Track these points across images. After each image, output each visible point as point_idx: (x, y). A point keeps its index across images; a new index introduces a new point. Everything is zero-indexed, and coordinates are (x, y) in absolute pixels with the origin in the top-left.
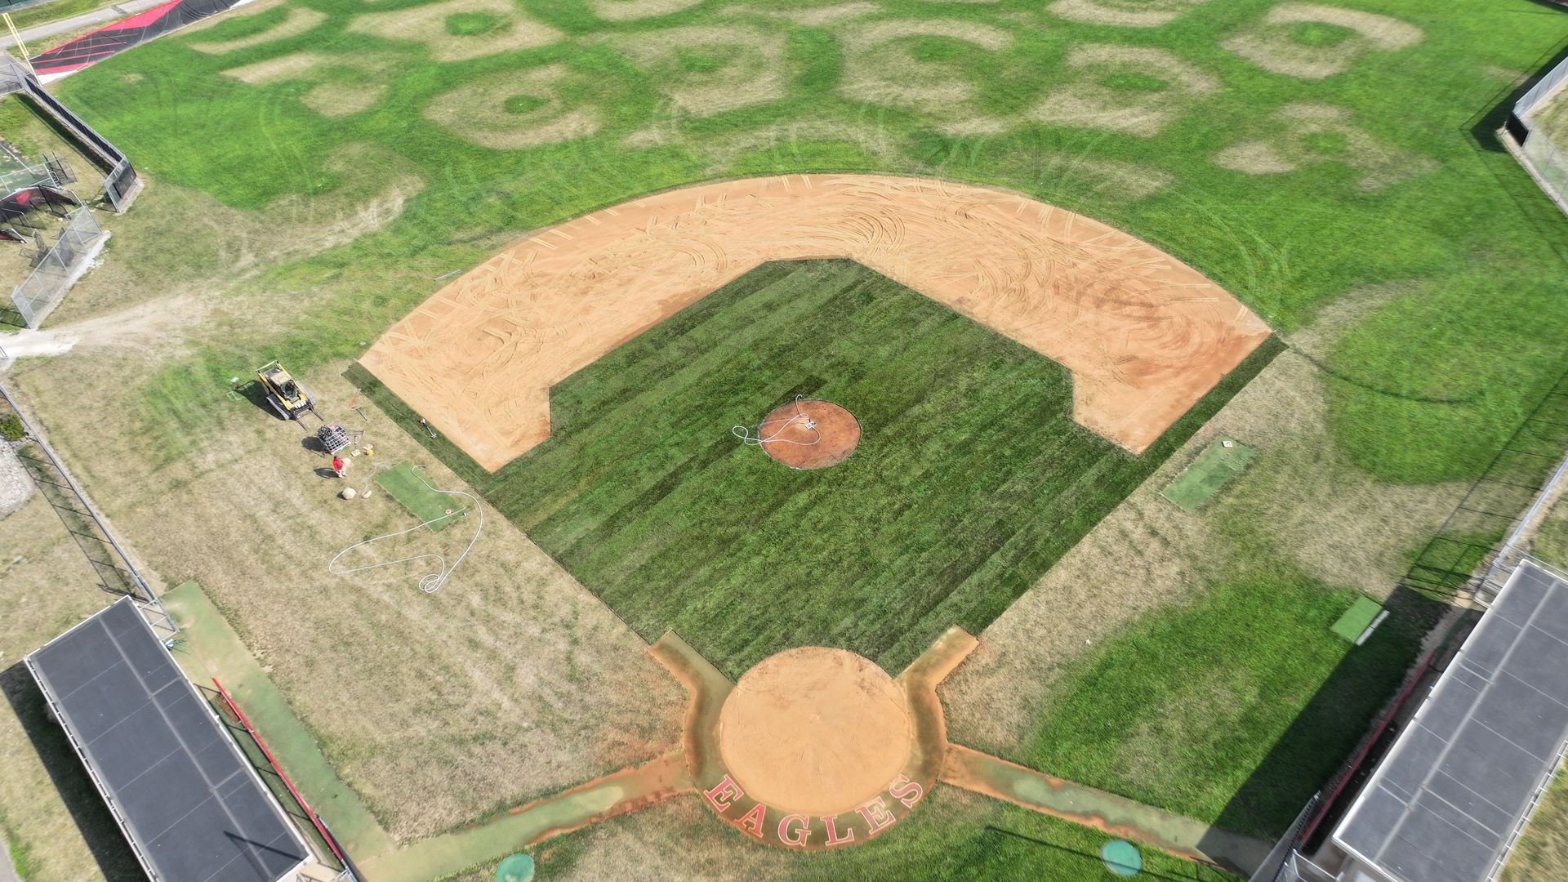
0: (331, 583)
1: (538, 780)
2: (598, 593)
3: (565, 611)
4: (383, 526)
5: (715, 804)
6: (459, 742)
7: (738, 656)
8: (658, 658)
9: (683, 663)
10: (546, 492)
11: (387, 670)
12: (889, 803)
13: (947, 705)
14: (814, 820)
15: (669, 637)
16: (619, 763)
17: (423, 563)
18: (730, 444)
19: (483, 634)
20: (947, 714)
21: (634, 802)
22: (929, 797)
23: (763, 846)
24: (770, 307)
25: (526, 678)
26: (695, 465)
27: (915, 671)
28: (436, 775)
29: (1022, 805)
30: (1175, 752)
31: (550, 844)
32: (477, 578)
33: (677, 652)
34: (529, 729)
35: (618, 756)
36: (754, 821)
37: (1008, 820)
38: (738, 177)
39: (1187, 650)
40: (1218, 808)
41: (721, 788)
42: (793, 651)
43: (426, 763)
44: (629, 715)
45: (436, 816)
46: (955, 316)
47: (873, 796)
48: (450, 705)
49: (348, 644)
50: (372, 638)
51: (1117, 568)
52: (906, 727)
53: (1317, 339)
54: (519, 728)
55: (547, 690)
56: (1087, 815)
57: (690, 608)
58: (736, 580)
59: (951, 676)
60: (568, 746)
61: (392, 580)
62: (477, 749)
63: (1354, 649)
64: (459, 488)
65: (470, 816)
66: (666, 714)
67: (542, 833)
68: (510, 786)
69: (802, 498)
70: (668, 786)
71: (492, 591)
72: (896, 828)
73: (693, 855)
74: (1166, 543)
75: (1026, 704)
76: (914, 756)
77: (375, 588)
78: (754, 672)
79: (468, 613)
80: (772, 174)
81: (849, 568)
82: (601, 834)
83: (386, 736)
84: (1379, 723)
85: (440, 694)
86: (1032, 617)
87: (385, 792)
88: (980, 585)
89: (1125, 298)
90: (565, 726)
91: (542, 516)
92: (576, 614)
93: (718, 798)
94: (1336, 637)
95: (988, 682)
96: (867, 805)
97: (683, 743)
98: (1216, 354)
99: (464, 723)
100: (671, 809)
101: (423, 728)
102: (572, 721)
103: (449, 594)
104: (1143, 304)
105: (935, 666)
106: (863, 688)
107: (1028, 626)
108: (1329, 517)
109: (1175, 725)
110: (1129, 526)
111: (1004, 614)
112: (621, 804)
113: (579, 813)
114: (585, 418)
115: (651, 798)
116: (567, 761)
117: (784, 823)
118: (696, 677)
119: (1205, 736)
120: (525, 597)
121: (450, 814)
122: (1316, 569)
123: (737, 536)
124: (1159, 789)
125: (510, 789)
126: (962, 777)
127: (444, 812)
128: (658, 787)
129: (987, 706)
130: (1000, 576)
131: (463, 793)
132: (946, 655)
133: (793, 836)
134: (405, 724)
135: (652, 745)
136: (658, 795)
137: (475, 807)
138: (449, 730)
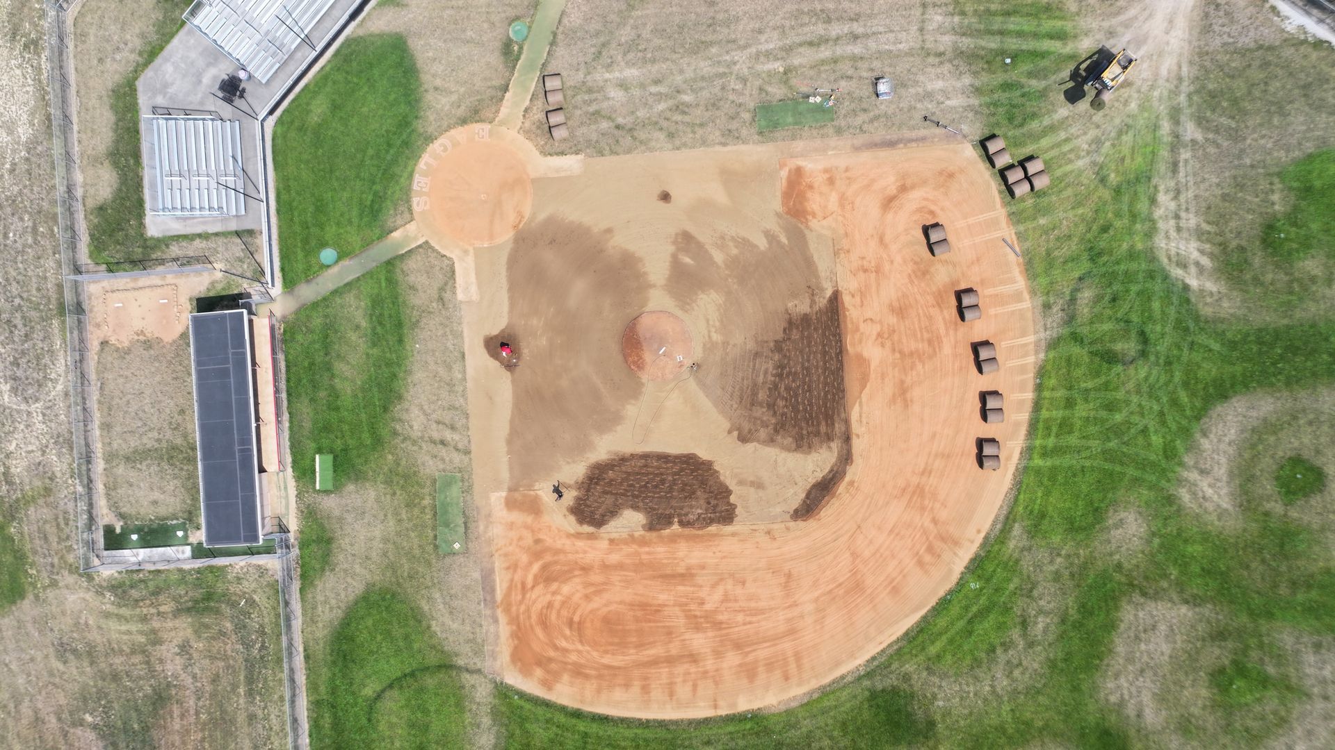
0: (763, 38)
4: (786, 82)
6: (604, 45)
11: (676, 36)
12: (422, 193)
14: (440, 158)
19: (661, 89)
20: (438, 252)
22: (411, 210)
23: (447, 131)
25: (616, 95)
28: (595, 26)
30: (345, 324)
31: (520, 52)
32: (702, 108)
34: (585, 77)
37: (376, 230)
43: (605, 25)
45: (573, 16)
47: (430, 189)
48: (629, 52)
49: (710, 26)
50: (703, 39)
51: (440, 402)
53: (478, 697)
54: (589, 73)
55: (600, 98)
56: (352, 263)
59: (453, 272)
61: (738, 67)
62: (593, 50)
63: (317, 451)
65: (561, 29)
66: (541, 138)
71: (686, 110)
72: (410, 186)
73: (468, 103)
75: (412, 288)
77: (739, 56)
79: (681, 90)
83: (635, 16)
84: (286, 417)
85: (640, 51)
86: (450, 337)
96: (428, 183)
99: (612, 52)
100: (494, 109)
101: (625, 34)
107: (447, 330)
108: (377, 533)
109: (353, 336)
117: (449, 146)
119: (340, 343)
121: (569, 22)
122: (361, 489)
124: (338, 301)
126: (408, 231)
127: (572, 20)
129: (428, 273)
131: (575, 32)
134: (636, 27)
137: (564, 33)
138: (614, 45)
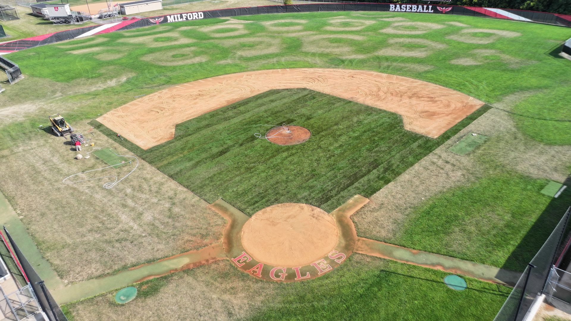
0: (62, 186)
1: (145, 256)
2: (187, 187)
3: (171, 193)
4: (92, 167)
5: (237, 263)
6: (109, 242)
7: (252, 207)
8: (213, 209)
9: (225, 210)
10: (169, 155)
11: (80, 216)
12: (328, 262)
13: (356, 223)
14: (289, 269)
15: (219, 201)
16: (188, 248)
17: (107, 179)
18: (253, 138)
19: (130, 202)
20: (356, 226)
21: (195, 264)
22: (350, 259)
23: (261, 281)
24: (272, 101)
26: (237, 146)
27: (339, 210)
28: (93, 255)
29: (399, 261)
30: (474, 238)
31: (147, 283)
32: (132, 183)
33: (223, 206)
34: (145, 236)
35: (188, 246)
36: (257, 270)
37: (392, 267)
38: (260, 70)
39: (472, 201)
40: (502, 261)
41: (241, 257)
42: (280, 205)
43: (90, 250)
44: (197, 230)
45: (90, 272)
46: (350, 102)
47: (320, 258)
48: (108, 228)
49: (64, 207)
50: (76, 205)
51: (432, 174)
52: (336, 231)
53: (505, 105)
54: (140, 236)
55: (157, 221)
56: (433, 265)
57: (230, 191)
58: (253, 181)
59: (357, 212)
60: (164, 242)
61: (91, 185)
62: (117, 245)
63: (554, 199)
64: (130, 155)
65: (107, 271)
66: (215, 229)
67: (144, 278)
68: (131, 259)
69: (285, 154)
70: (213, 257)
71: (137, 187)
72: (333, 272)
73: (223, 285)
74: (454, 165)
75: (395, 222)
76: (340, 242)
77: (83, 188)
78: (260, 213)
79: (124, 195)
80: (274, 69)
81: (306, 176)
82: (175, 277)
83: (72, 241)
85: (103, 224)
86: (394, 191)
87: (65, 263)
88: (369, 180)
89: (421, 96)
90: (164, 235)
91: (165, 162)
92: (176, 194)
93: (239, 261)
94: (544, 195)
95: (375, 214)
96: (317, 262)
97: (222, 240)
98: (463, 109)
99: (113, 235)
100: (214, 266)
101: (92, 237)
102: (167, 233)
103: (116, 189)
104: (429, 97)
105: (350, 208)
106: (314, 217)
107: (393, 194)
108: (527, 156)
109: (472, 228)
110: (435, 160)
111: (381, 190)
112: (188, 265)
113: (165, 269)
114: (190, 132)
115: (203, 262)
116: (162, 248)
117: (273, 271)
118: (231, 215)
119: (488, 232)
120: (152, 189)
121: (97, 271)
122: (526, 172)
123: (254, 167)
124: (469, 254)
125: (131, 260)
126: (366, 250)
127: (94, 270)
128: (207, 257)
129: (376, 223)
130: (378, 177)
131: (106, 262)
132: (354, 205)
133: (277, 276)
134: (83, 236)
135: (206, 241)
136: (207, 261)
137: (111, 267)
138: (105, 238)
